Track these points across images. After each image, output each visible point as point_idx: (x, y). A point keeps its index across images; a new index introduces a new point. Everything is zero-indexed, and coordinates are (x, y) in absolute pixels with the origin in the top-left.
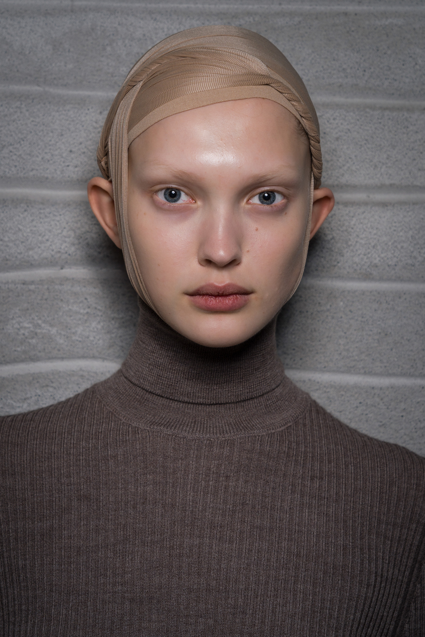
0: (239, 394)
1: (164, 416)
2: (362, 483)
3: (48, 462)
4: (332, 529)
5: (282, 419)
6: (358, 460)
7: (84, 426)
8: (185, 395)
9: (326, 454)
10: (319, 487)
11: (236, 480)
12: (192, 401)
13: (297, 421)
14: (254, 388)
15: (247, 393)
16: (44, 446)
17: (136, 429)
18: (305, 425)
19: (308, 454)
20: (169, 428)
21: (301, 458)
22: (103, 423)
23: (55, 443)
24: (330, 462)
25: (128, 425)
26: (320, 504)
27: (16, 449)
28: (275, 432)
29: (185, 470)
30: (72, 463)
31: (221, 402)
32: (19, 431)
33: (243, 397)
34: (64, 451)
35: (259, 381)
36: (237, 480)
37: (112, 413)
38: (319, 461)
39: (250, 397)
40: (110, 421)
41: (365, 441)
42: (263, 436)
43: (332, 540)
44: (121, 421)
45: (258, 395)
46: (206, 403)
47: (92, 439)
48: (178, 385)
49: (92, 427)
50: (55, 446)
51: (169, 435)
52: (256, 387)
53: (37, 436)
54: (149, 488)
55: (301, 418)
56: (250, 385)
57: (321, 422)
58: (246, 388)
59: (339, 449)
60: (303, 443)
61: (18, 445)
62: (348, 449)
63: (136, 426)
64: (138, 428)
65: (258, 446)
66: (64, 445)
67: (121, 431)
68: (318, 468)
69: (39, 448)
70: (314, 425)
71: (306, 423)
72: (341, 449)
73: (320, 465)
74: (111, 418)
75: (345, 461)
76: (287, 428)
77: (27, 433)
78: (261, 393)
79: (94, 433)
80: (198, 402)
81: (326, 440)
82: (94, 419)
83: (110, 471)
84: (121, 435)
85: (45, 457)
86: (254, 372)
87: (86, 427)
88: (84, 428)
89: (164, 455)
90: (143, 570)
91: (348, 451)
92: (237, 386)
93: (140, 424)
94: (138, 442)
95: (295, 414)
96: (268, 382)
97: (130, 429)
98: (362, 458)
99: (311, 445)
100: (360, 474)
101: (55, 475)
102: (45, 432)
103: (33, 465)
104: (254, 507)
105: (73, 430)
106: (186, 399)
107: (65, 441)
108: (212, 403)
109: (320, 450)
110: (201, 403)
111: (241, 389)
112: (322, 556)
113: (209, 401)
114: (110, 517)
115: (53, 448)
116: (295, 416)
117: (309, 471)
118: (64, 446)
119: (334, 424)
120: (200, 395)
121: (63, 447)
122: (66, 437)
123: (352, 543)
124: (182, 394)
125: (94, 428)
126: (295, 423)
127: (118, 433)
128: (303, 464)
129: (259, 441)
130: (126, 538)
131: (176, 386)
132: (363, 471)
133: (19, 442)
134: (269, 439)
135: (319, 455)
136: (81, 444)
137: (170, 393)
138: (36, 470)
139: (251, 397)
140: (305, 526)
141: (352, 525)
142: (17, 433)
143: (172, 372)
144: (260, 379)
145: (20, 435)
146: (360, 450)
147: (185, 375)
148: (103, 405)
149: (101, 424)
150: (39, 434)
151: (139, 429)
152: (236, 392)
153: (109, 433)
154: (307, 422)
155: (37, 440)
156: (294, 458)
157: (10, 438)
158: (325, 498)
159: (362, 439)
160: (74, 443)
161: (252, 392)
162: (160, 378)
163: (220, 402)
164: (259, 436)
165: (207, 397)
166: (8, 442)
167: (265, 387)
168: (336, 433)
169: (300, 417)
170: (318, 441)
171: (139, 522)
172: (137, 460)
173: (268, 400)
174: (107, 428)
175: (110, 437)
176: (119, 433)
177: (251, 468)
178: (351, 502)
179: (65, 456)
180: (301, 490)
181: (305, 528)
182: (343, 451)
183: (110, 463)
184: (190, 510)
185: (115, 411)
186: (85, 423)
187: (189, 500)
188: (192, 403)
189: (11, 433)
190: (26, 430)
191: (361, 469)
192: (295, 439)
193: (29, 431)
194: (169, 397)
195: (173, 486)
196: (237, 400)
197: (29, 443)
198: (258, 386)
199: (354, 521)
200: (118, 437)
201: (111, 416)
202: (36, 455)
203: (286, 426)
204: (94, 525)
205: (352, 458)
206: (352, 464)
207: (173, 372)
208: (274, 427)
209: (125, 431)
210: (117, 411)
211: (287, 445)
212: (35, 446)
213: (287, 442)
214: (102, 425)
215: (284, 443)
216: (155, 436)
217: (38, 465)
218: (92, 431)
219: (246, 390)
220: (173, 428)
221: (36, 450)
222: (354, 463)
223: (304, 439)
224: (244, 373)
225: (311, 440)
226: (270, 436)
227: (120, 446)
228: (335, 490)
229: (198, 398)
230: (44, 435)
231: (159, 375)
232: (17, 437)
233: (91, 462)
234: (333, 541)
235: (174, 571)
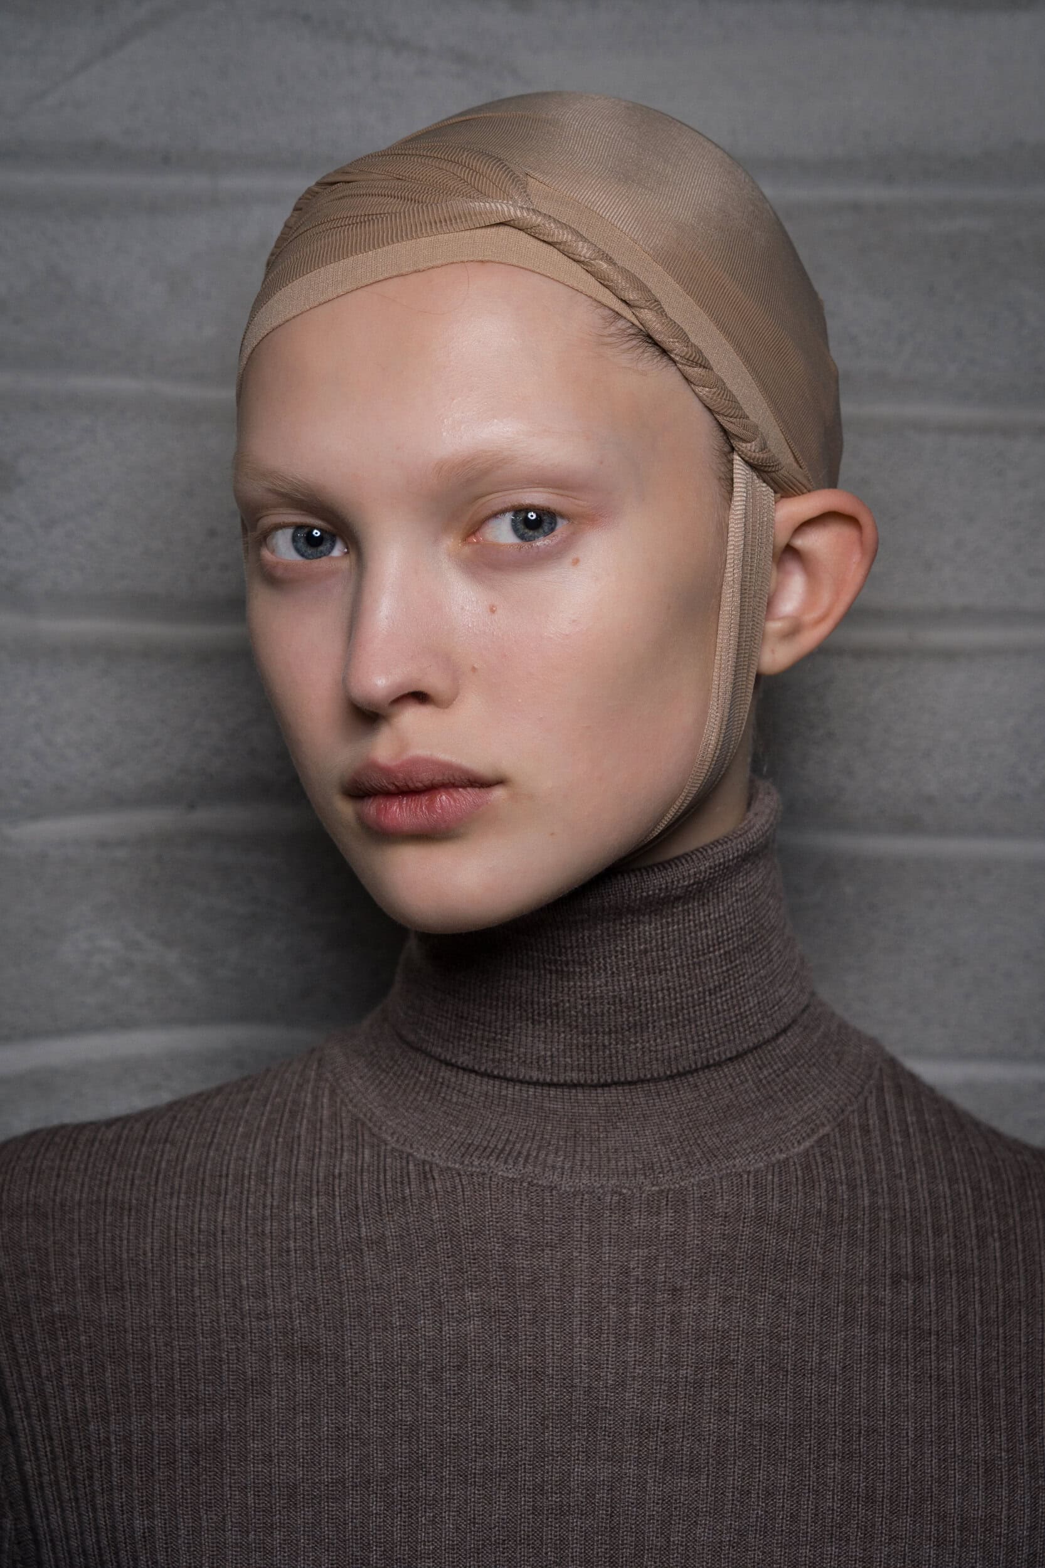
0: (673, 1056)
1: (493, 1126)
2: (1022, 1285)
3: (208, 1255)
4: (954, 1420)
5: (802, 1121)
6: (1011, 1222)
7: (298, 1160)
8: (532, 1063)
9: (926, 1210)
10: (914, 1303)
11: (699, 1298)
12: (551, 1080)
13: (843, 1120)
14: (710, 1039)
15: (694, 1052)
16: (197, 1215)
17: (427, 1168)
18: (866, 1130)
19: (881, 1214)
20: (510, 1161)
21: (863, 1225)
22: (342, 1150)
23: (225, 1204)
24: (938, 1232)
25: (405, 1156)
26: (921, 1351)
27: (126, 1220)
28: (787, 1159)
29: (563, 1276)
30: (268, 1258)
31: (626, 1078)
32: (135, 1170)
33: (683, 1065)
34: (247, 1227)
35: (725, 1020)
36: (704, 1297)
37: (363, 1124)
38: (909, 1230)
39: (702, 1063)
40: (360, 1147)
41: (1026, 1165)
42: (757, 1172)
43: (954, 1450)
44: (386, 1144)
45: (724, 1057)
46: (586, 1081)
47: (318, 1195)
48: (510, 1039)
49: (316, 1162)
50: (224, 1214)
51: (514, 1180)
52: (716, 1035)
53: (180, 1187)
54: (472, 1327)
55: (853, 1112)
56: (700, 1033)
57: (909, 1119)
58: (689, 1041)
59: (959, 1194)
60: (865, 1185)
61: (130, 1210)
62: (984, 1192)
63: (426, 1158)
64: (431, 1164)
65: (750, 1202)
66: (247, 1210)
67: (389, 1173)
68: (910, 1250)
69: (185, 1217)
70: (892, 1130)
71: (868, 1125)
72: (966, 1193)
73: (913, 1243)
74: (360, 1138)
75: (977, 1226)
76: (817, 1142)
77: (154, 1176)
78: (731, 1052)
79: (321, 1179)
80: (565, 1081)
81: (923, 1169)
82: (321, 1139)
83: (368, 1283)
84: (389, 1185)
85: (199, 1241)
86: (707, 999)
87: (301, 1162)
88: (296, 1166)
89: (505, 1234)
90: (465, 1550)
91: (985, 1199)
92: (665, 1036)
93: (436, 1154)
94: (434, 1203)
95: (836, 1102)
96: (751, 1024)
97: (411, 1167)
98: (1021, 1213)
99: (885, 1186)
100: (1017, 1262)
101: (224, 1291)
102: (201, 1176)
103: (169, 1265)
104: (749, 1370)
105: (270, 1171)
106: (535, 1075)
107: (251, 1200)
108: (602, 1081)
109: (912, 1200)
110: (575, 1082)
111: (677, 1043)
112: (931, 1496)
113: (595, 1076)
114: (373, 1406)
115: (220, 1219)
116: (836, 1107)
117: (885, 1262)
118: (247, 1213)
119: (944, 1123)
120: (568, 1060)
121: (244, 1216)
122: (253, 1189)
123: (1008, 1451)
124: (525, 1061)
125: (323, 1163)
126: (839, 1125)
127: (382, 1177)
128: (870, 1241)
129: (751, 1188)
130: (418, 1461)
131: (507, 1041)
132: (1024, 1251)
133: (134, 1201)
134: (776, 1180)
135: (908, 1215)
136: (291, 1207)
137: (493, 1060)
138: (176, 1278)
139: (705, 1063)
140: (884, 1416)
141: (1006, 1402)
142: (130, 1177)
143: (491, 1003)
144: (727, 1016)
145: (137, 1182)
146: (1014, 1193)
147: (526, 1011)
148: (338, 1100)
149: (339, 1152)
150: (184, 1181)
151: (434, 1166)
152: (663, 1050)
153: (359, 1180)
154: (871, 1122)
155: (179, 1198)
156: (845, 1228)
157: (110, 1191)
158: (930, 1333)
159: (1019, 1158)
160: (272, 1206)
161: (707, 1051)
162: (464, 1022)
163: (622, 1079)
164: (749, 1173)
165: (588, 1068)
166: (106, 1202)
167: (742, 1035)
168: (951, 1148)
169: (850, 1108)
170: (904, 1174)
171: (450, 1418)
172: (436, 1251)
173: (760, 1069)
174: (354, 1163)
175: (362, 1188)
176: (385, 1178)
177: (737, 1262)
178: (998, 1339)
179: (250, 1241)
180: (869, 1314)
181: (884, 1420)
182: (970, 1199)
183: (366, 1259)
184: (582, 1384)
185: (369, 1115)
186: (299, 1152)
187: (580, 1359)
188: (551, 1085)
189: (114, 1174)
190: (152, 1169)
191: (1020, 1246)
192: (843, 1173)
193: (158, 1172)
194: (492, 1072)
195: (534, 1322)
196: (668, 1073)
197: (159, 1204)
198: (722, 1033)
199: (1010, 1391)
200: (382, 1188)
201: (360, 1133)
202: (176, 1235)
203: (815, 1137)
204: (330, 1425)
205: (994, 1216)
206: (996, 1235)
207: (495, 1003)
208: (782, 1145)
209: (398, 1172)
210: (374, 1119)
211: (823, 1193)
212: (173, 1212)
213: (824, 1185)
214: (342, 1155)
215: (817, 1186)
216: (477, 1187)
217: (181, 1262)
218: (318, 1173)
219: (690, 1045)
220: (521, 1160)
221: (176, 1222)
222: (999, 1231)
223: (867, 1170)
224: (678, 1001)
225: (884, 1173)
226: (777, 1170)
227: (388, 1213)
228: (955, 1310)
229: (565, 1071)
230: (196, 1182)
231: (460, 1014)
232: (128, 1187)
233: (317, 1258)
234: (958, 1452)
235: (546, 1553)
